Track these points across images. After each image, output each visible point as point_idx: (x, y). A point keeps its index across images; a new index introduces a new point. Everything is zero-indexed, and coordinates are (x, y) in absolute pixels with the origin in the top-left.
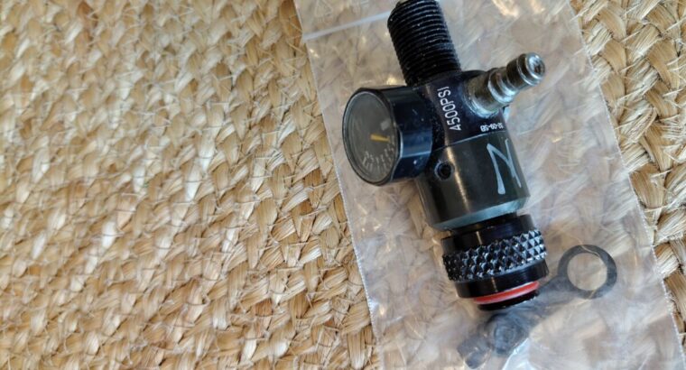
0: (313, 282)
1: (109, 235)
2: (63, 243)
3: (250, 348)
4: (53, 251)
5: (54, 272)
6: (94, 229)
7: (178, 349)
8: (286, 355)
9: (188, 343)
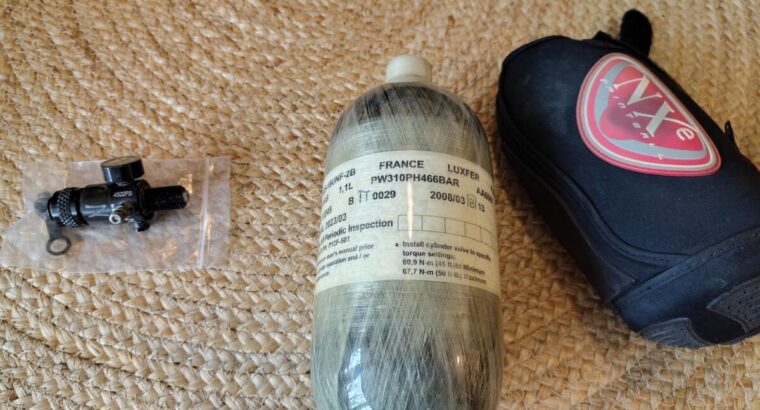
0: (101, 143)
1: (160, 61)
2: (164, 39)
3: (84, 113)
4: (162, 34)
5: (153, 33)
6: (164, 53)
7: (95, 83)
8: (75, 127)
9: (96, 88)
